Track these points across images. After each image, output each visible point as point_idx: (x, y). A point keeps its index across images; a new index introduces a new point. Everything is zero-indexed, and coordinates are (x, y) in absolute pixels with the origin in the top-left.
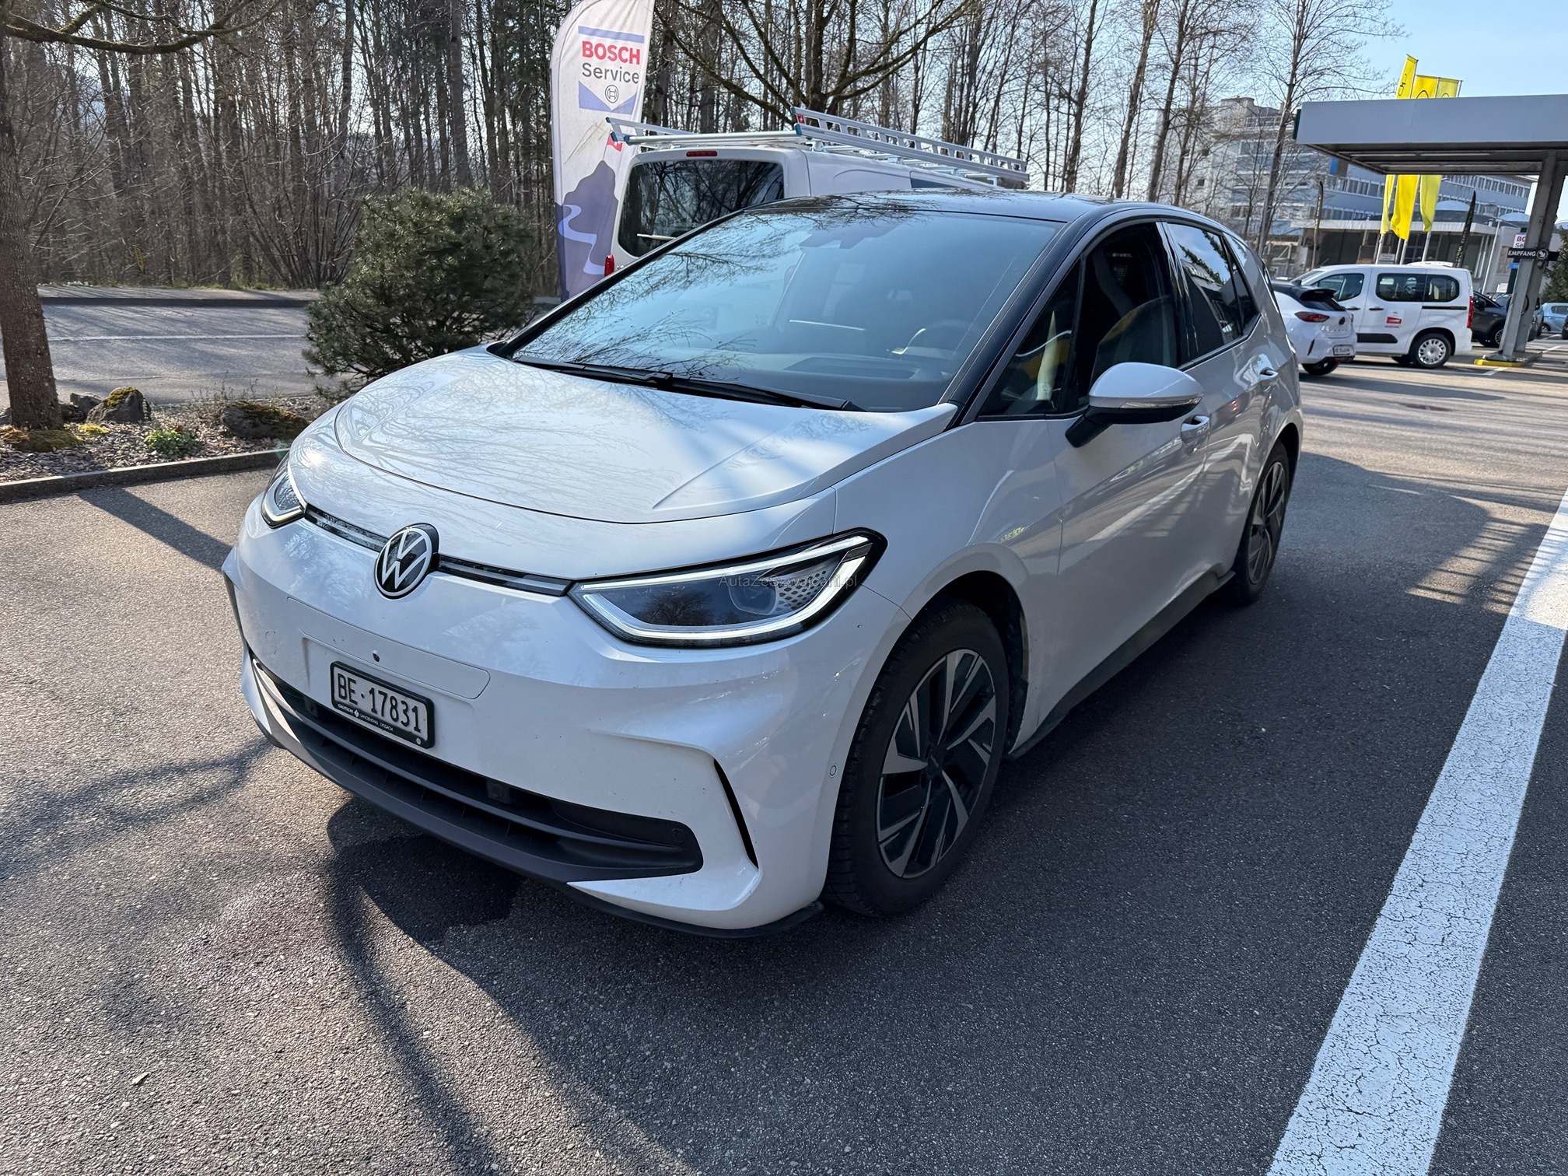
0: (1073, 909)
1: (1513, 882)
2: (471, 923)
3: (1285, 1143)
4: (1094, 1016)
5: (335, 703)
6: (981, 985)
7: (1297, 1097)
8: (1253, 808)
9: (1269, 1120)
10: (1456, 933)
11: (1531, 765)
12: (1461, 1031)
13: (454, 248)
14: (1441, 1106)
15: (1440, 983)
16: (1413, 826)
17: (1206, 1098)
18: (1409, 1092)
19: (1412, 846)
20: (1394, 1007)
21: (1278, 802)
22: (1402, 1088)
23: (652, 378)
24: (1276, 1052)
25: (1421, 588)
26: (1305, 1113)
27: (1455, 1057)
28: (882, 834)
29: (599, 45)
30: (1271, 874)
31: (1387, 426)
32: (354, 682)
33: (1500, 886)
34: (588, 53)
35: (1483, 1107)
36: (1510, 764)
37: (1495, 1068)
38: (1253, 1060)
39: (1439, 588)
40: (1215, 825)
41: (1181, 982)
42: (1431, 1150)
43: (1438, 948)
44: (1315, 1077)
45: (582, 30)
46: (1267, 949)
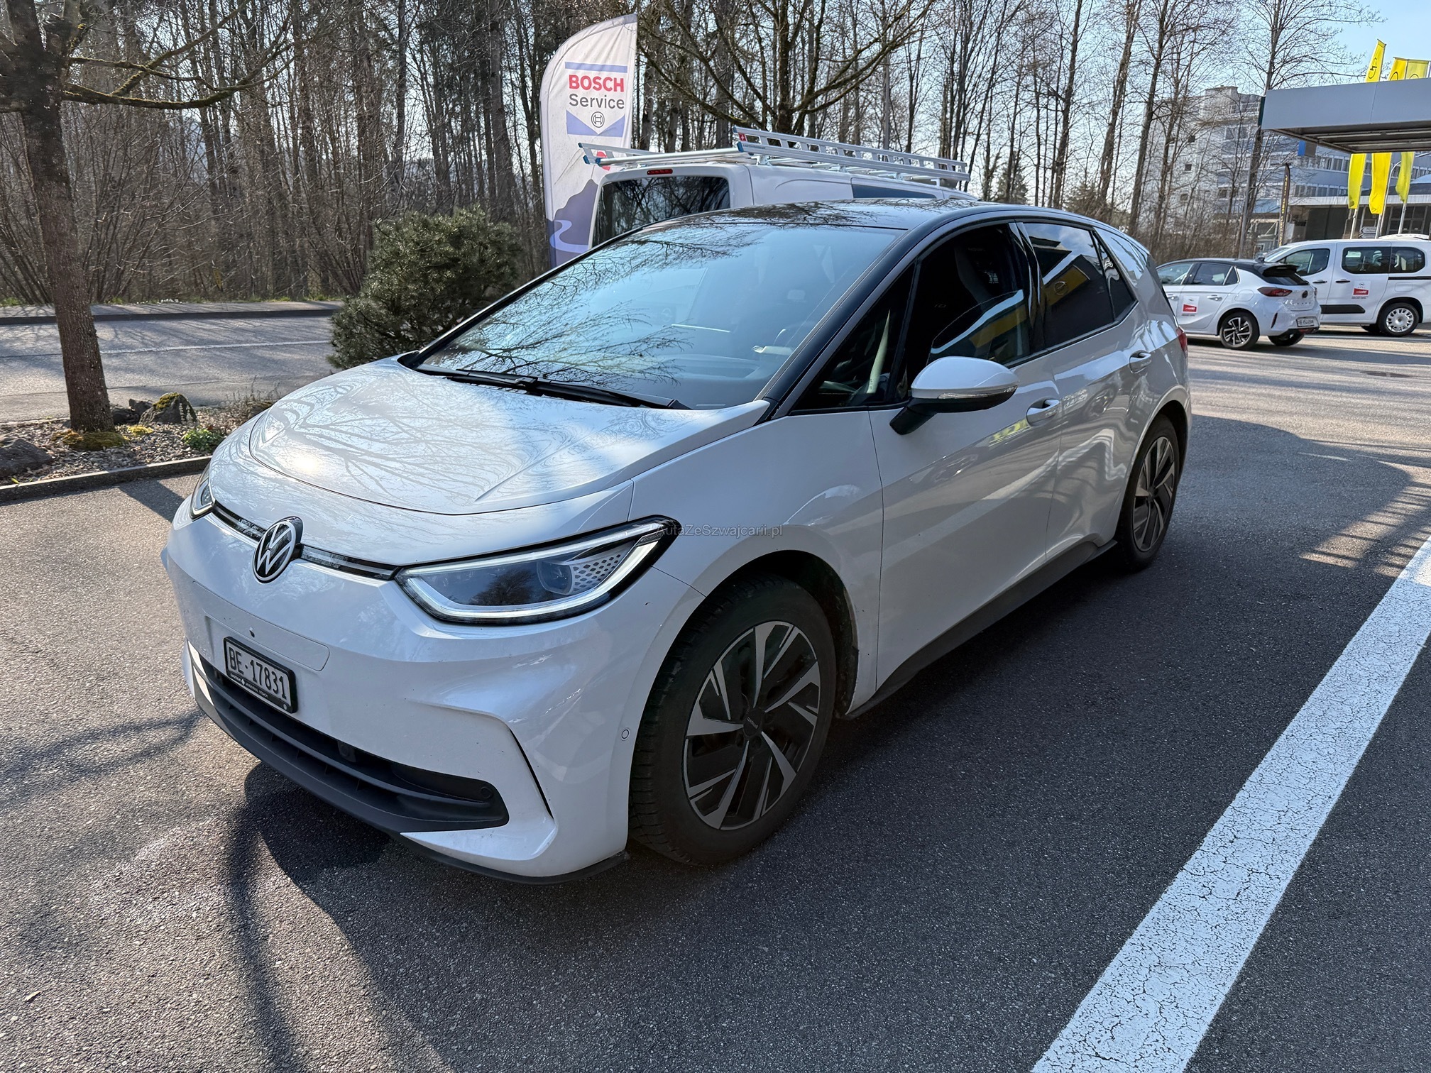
0: (887, 860)
1: (1326, 839)
2: (343, 865)
4: (879, 961)
5: (230, 673)
6: (781, 929)
7: (1050, 1042)
8: (1088, 766)
10: (1253, 887)
11: (1376, 725)
12: (1230, 984)
13: (452, 263)
14: (1188, 1055)
15: (1223, 936)
16: (1240, 784)
17: (962, 1039)
18: (1161, 1041)
19: (1234, 804)
20: (1169, 957)
21: (1114, 761)
22: (1156, 1036)
23: (521, 382)
24: (1043, 999)
25: (1316, 552)
26: (1053, 1057)
27: (1218, 1007)
28: (691, 791)
29: (584, 77)
30: (1086, 830)
31: (1339, 394)
32: (240, 654)
33: (1311, 843)
34: (574, 85)
35: (1231, 1057)
36: (1357, 724)
37: (1254, 1019)
38: (1018, 1005)
39: (1335, 552)
40: (1046, 781)
41: (970, 931)
43: (1231, 902)
44: (1074, 1022)
45: (568, 65)
46: (1062, 900)
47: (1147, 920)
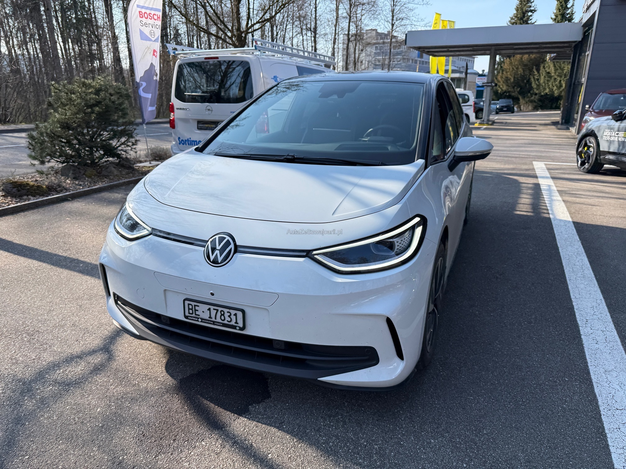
0: (482, 352)
1: (613, 314)
2: (259, 403)
3: (606, 426)
4: (516, 392)
5: (186, 317)
6: (470, 389)
7: (599, 408)
8: (517, 302)
9: (595, 419)
11: (592, 272)
13: (98, 103)
17: (571, 415)
19: (575, 307)
20: (607, 368)
21: (524, 298)
23: (285, 158)
24: (582, 393)
25: (518, 211)
26: (604, 413)
29: (145, 13)
30: (538, 326)
32: (198, 306)
33: (610, 317)
34: (141, 16)
36: (585, 272)
38: (576, 397)
39: (523, 210)
40: (509, 310)
41: (535, 373)
43: (606, 344)
44: (599, 399)
45: (138, 6)
46: (554, 354)
47: (587, 355)
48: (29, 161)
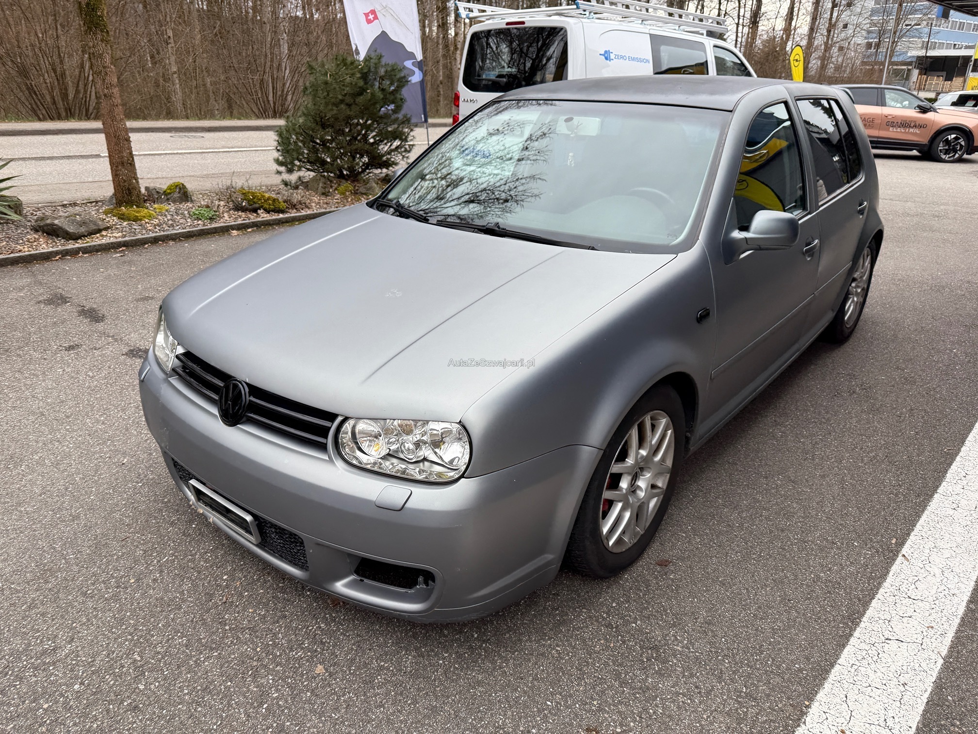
4: (757, 543)
17: (822, 588)
21: (876, 427)
22: (943, 587)
24: (867, 566)
26: (882, 598)
30: (869, 468)
38: (852, 569)
40: (835, 439)
41: (810, 526)
42: (957, 621)
43: (972, 512)
44: (890, 579)
46: (864, 510)
47: (921, 521)
48: (275, 167)
